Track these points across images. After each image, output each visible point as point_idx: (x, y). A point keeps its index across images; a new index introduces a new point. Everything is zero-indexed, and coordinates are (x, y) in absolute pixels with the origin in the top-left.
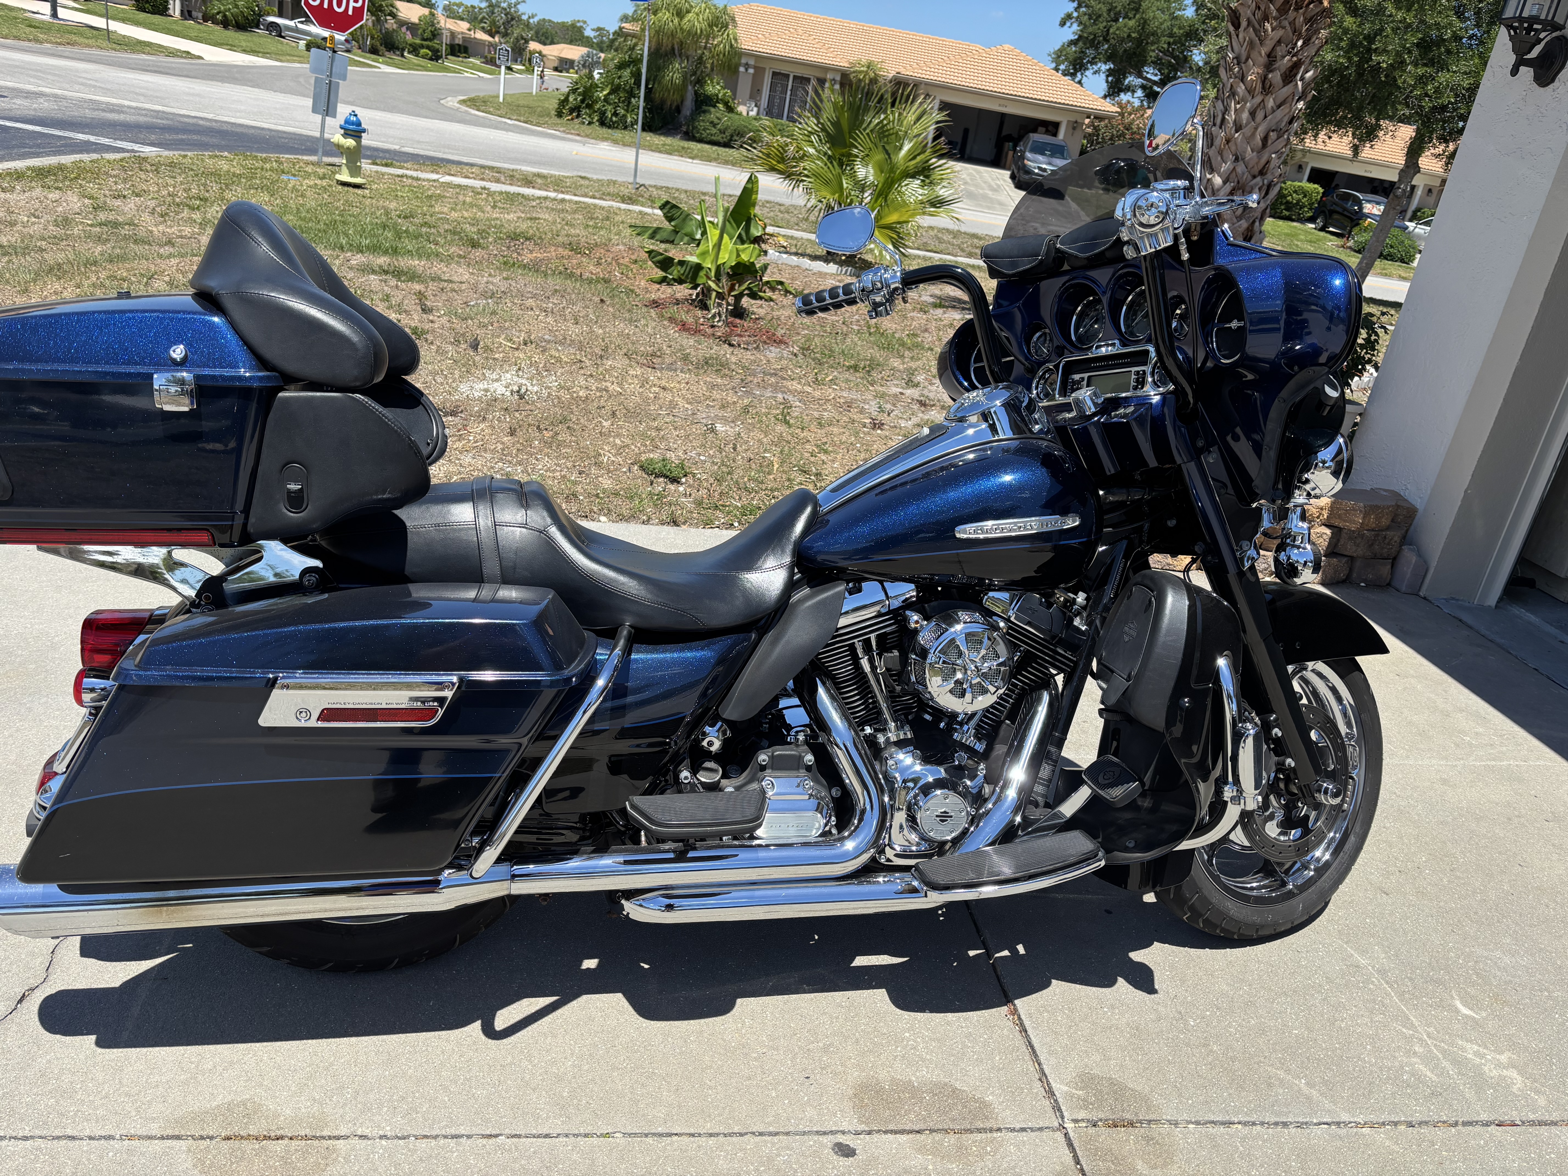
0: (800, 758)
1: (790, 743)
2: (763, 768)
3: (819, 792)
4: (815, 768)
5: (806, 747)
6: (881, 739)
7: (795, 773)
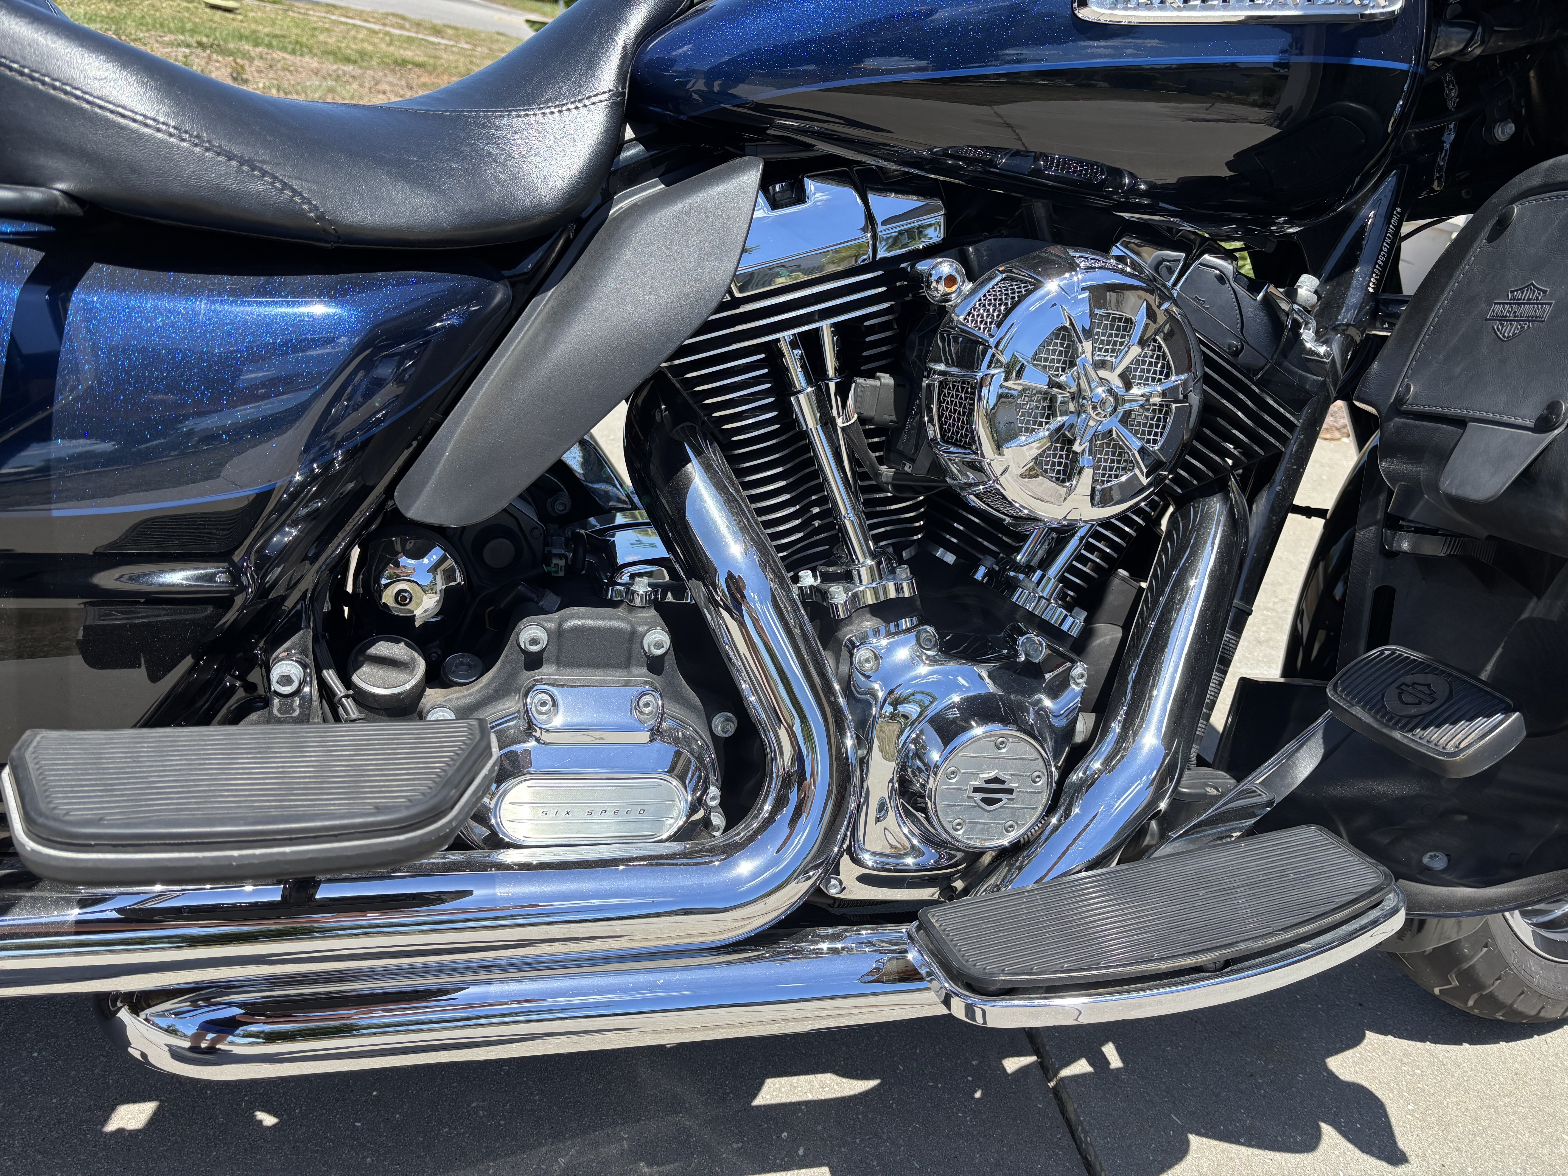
0: (633, 638)
1: (615, 604)
2: (534, 661)
3: (683, 724)
4: (671, 664)
5: (652, 613)
6: (839, 595)
7: (616, 676)
